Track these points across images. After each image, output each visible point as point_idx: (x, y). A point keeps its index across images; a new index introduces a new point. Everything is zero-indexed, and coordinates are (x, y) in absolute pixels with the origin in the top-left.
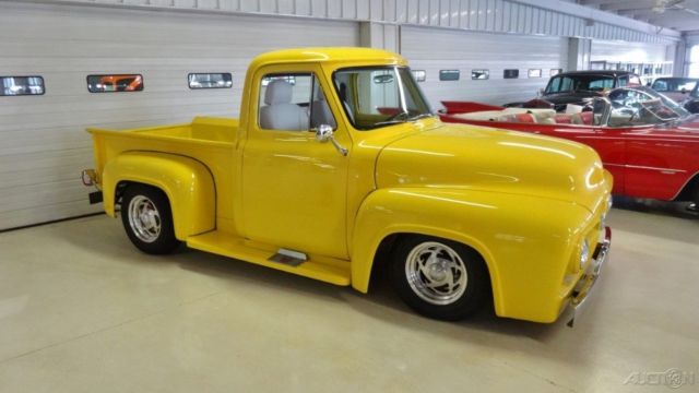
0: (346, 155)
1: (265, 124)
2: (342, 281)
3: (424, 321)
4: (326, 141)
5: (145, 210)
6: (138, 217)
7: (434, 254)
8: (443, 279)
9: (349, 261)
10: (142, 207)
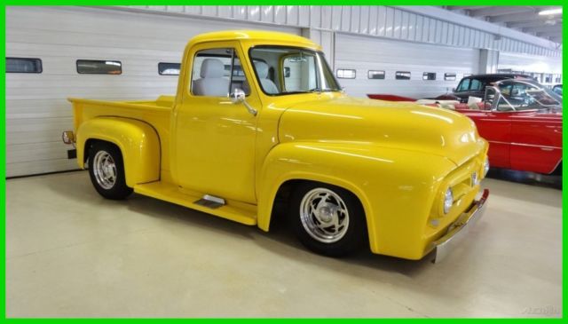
0: (255, 115)
1: (196, 90)
2: (250, 222)
3: (313, 256)
4: (239, 102)
5: (106, 162)
6: (101, 168)
7: (324, 198)
8: (330, 220)
9: (256, 205)
10: (104, 160)
